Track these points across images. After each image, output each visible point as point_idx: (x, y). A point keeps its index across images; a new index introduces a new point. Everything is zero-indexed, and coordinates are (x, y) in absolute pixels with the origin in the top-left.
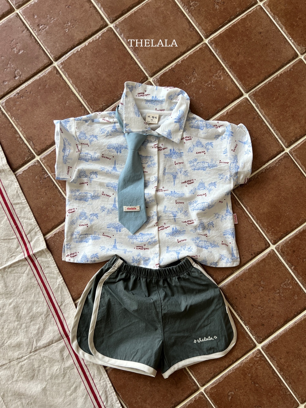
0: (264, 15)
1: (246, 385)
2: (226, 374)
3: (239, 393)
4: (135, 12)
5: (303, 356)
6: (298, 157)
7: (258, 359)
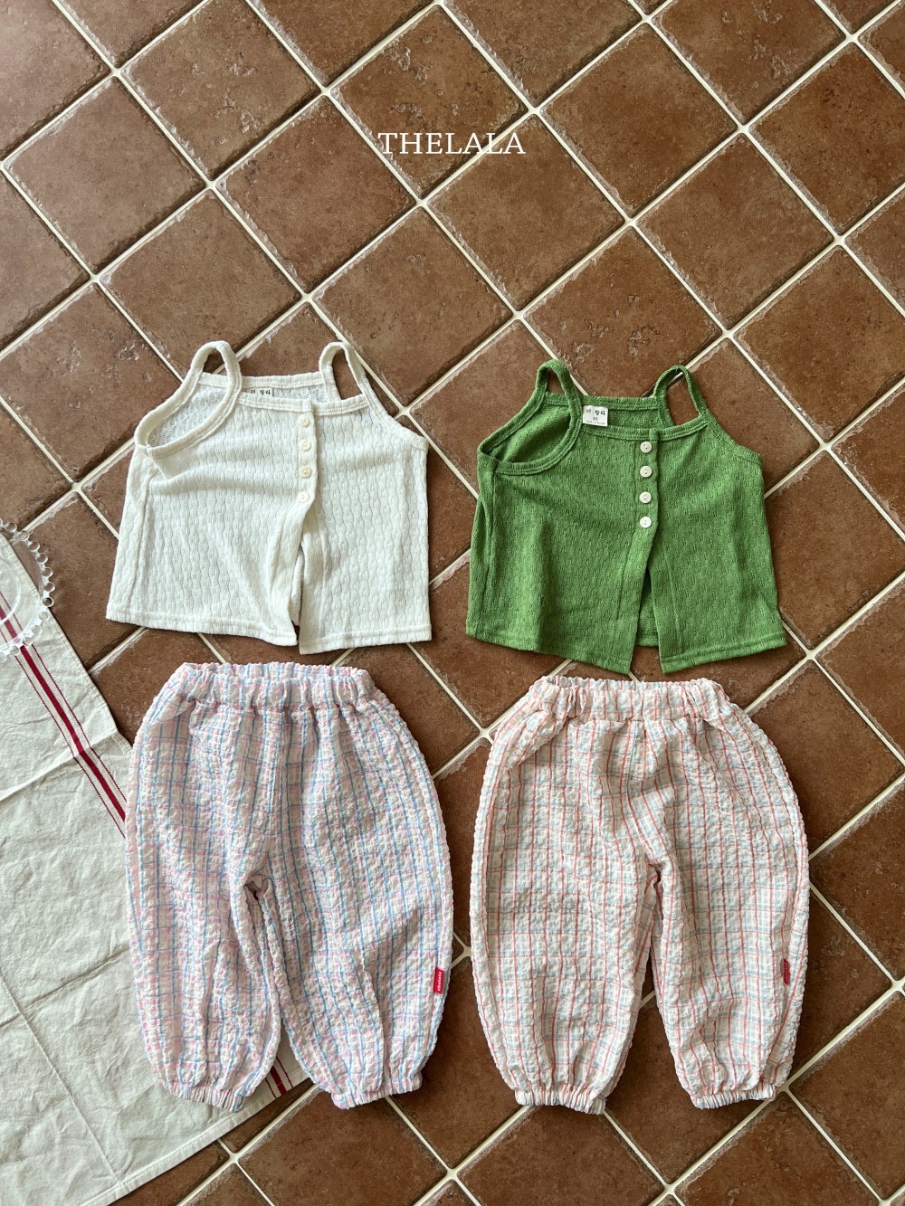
0: (739, 362)
1: (763, 1172)
2: (718, 1152)
3: (750, 1191)
4: (456, 379)
5: (881, 1101)
6: (837, 670)
7: (784, 1113)
